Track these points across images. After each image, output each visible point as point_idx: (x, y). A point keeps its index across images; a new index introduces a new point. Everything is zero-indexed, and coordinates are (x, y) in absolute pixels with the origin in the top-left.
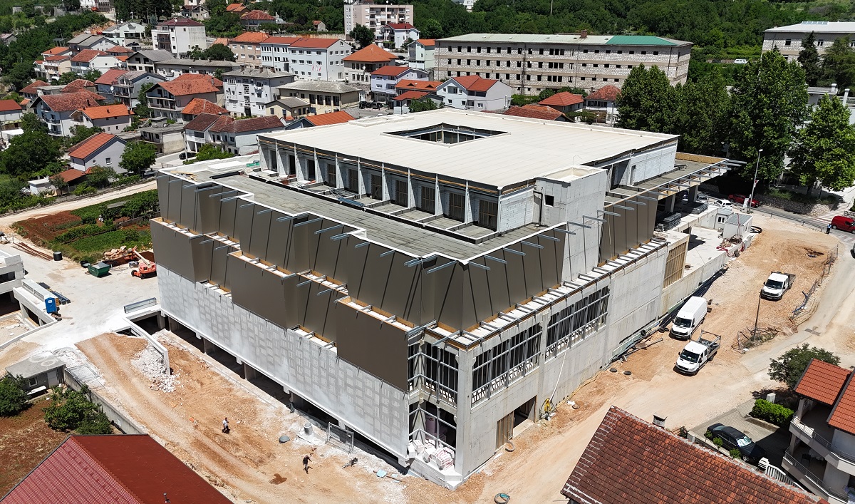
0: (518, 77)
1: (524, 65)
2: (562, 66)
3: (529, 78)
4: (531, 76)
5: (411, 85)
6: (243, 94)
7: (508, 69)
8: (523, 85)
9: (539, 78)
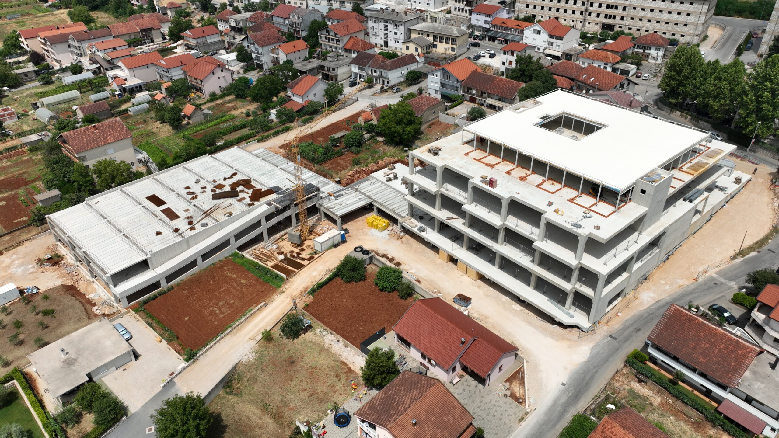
0: (582, 13)
1: (587, 5)
2: (616, 8)
3: (590, 14)
4: (592, 14)
5: (503, 23)
6: (383, 31)
7: (574, 6)
8: (585, 20)
9: (598, 15)
